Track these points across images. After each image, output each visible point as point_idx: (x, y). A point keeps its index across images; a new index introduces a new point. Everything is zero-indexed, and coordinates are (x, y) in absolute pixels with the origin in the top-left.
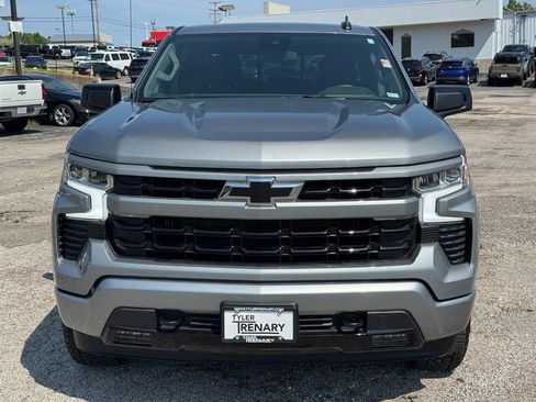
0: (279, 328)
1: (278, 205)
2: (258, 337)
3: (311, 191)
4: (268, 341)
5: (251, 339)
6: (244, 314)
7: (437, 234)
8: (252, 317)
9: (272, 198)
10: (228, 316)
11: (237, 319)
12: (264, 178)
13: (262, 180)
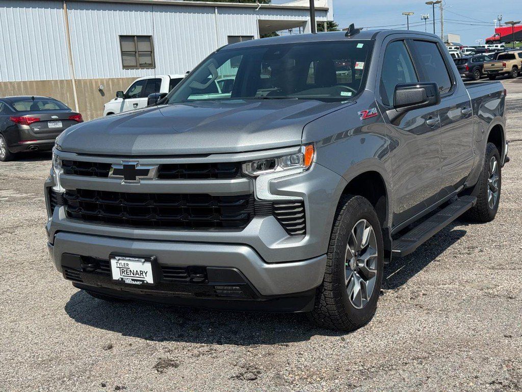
0: (144, 274)
1: (142, 182)
2: (133, 280)
3: (166, 172)
4: (138, 283)
5: (128, 281)
6: (123, 262)
7: (271, 209)
8: (128, 265)
9: (137, 177)
10: (113, 262)
11: (118, 266)
12: (132, 162)
13: (130, 164)
